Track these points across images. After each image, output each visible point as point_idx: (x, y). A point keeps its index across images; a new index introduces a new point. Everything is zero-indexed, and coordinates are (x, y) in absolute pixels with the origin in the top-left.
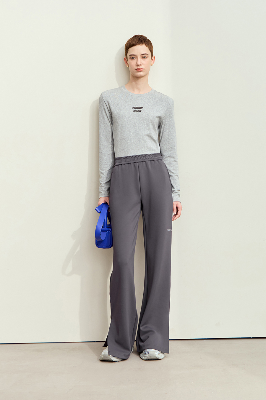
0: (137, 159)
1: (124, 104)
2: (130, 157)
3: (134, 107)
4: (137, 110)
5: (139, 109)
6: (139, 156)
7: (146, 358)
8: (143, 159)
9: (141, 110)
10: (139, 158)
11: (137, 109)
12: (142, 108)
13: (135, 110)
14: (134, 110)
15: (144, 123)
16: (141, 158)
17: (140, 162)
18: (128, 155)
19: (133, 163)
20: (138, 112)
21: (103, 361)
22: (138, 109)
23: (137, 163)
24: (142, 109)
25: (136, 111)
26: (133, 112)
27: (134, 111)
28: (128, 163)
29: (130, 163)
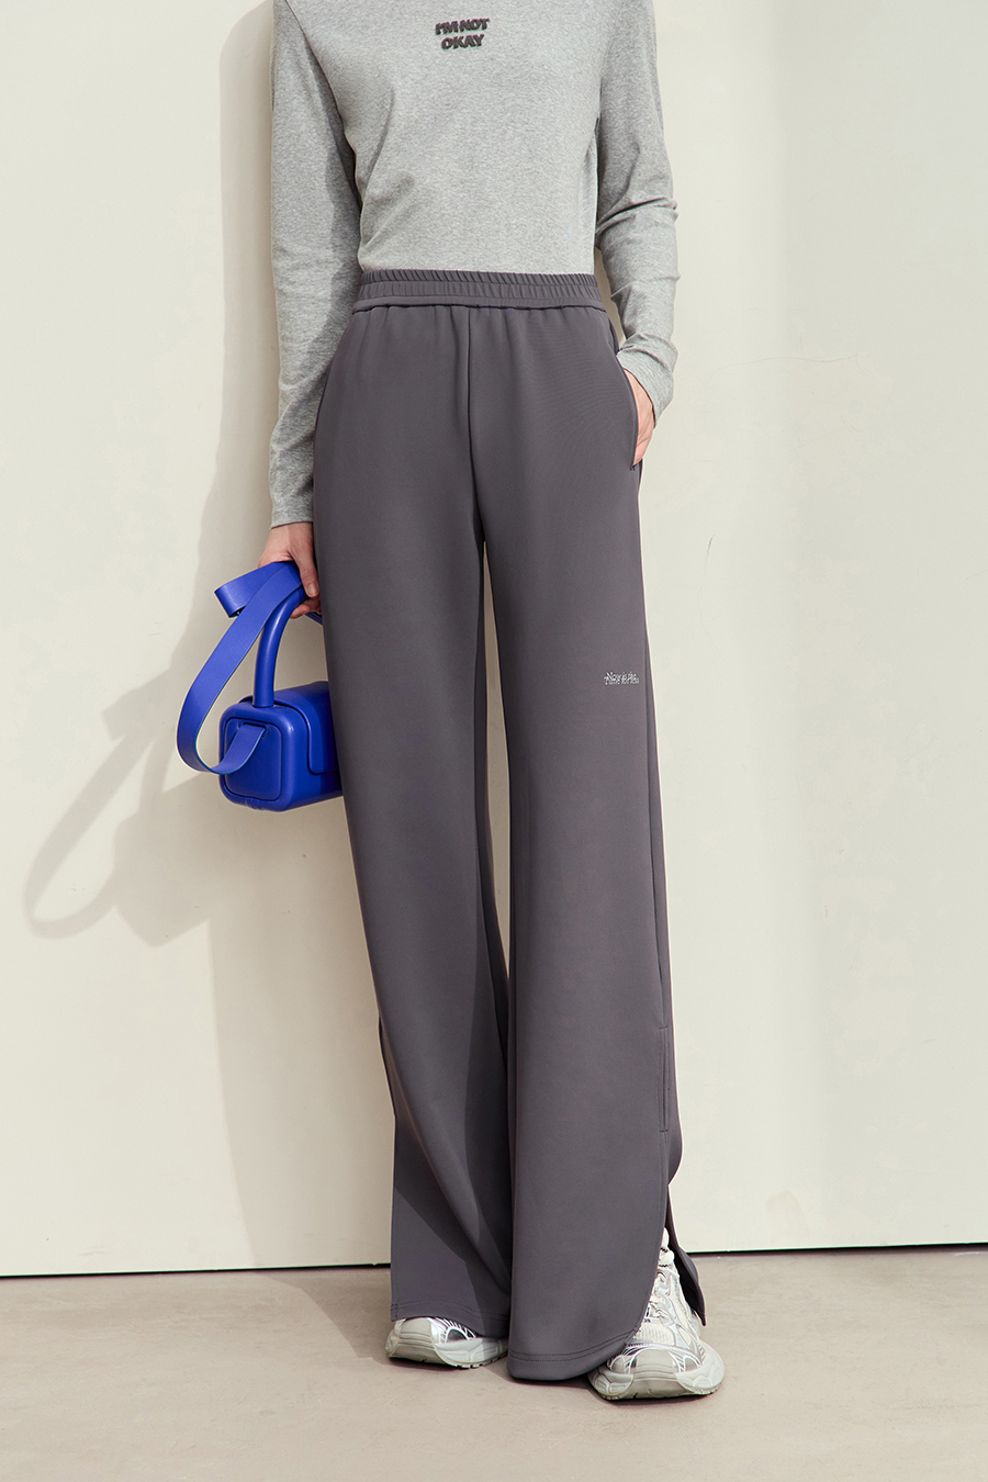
0: (465, 289)
1: (390, 16)
2: (435, 276)
3: (443, 26)
4: (459, 35)
5: (472, 33)
6: (476, 278)
7: (620, 1390)
8: (496, 294)
9: (478, 33)
10: (475, 289)
11: (462, 34)
12: (483, 23)
13: (451, 36)
14: (443, 37)
15: (503, 103)
16: (486, 286)
17: (478, 307)
18: (427, 264)
19: (445, 305)
20: (464, 46)
21: (400, 1360)
22: (466, 33)
23: (467, 309)
24: (485, 27)
25: (456, 43)
26: (442, 51)
27: (444, 47)
28: (421, 300)
29: (434, 305)
